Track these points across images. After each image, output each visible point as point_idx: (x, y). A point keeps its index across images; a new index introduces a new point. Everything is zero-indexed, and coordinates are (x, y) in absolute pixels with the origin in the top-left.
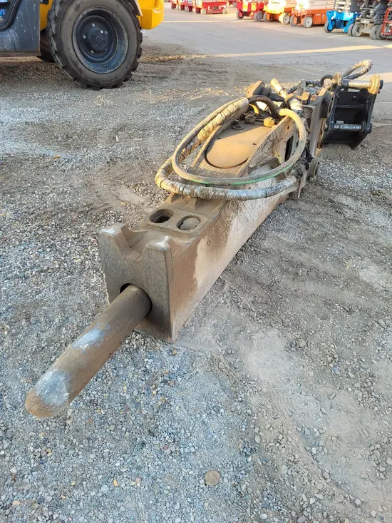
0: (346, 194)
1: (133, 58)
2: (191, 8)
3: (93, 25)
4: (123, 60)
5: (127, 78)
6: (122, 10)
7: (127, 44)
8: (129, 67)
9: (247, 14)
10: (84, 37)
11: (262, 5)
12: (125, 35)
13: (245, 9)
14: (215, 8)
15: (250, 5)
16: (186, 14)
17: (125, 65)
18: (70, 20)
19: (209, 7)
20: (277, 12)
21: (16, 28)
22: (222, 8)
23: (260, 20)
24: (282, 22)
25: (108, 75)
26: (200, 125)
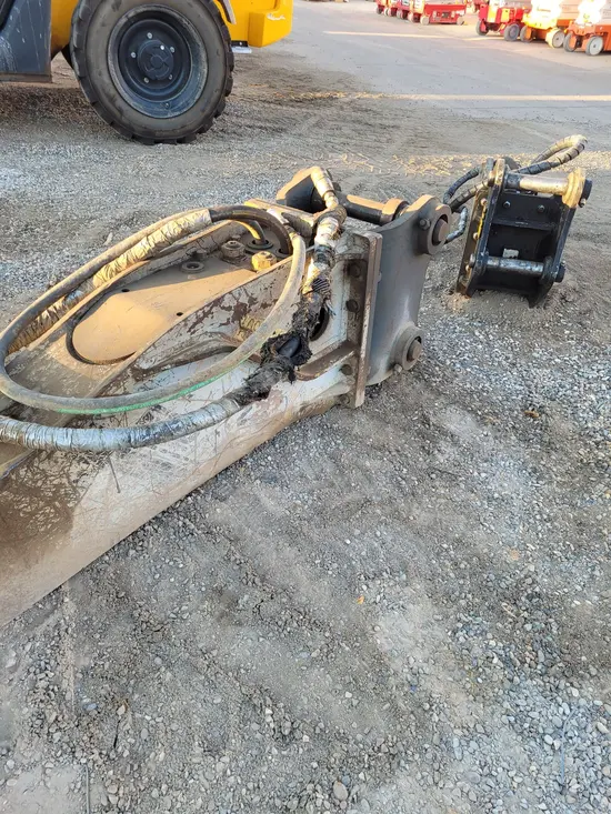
0: (465, 407)
1: (216, 94)
2: (406, 13)
3: (150, 35)
4: (197, 97)
5: (203, 128)
6: (198, 12)
7: (206, 70)
8: (208, 111)
9: (494, 27)
10: (133, 55)
11: (521, 13)
12: (203, 55)
13: (491, 19)
14: (445, 15)
15: (499, 12)
16: (397, 23)
17: (201, 105)
18: (103, 25)
19: (435, 13)
20: (544, 27)
21: (8, 34)
22: (457, 16)
23: (513, 38)
24: (550, 43)
25: (169, 120)
26: (104, 256)
